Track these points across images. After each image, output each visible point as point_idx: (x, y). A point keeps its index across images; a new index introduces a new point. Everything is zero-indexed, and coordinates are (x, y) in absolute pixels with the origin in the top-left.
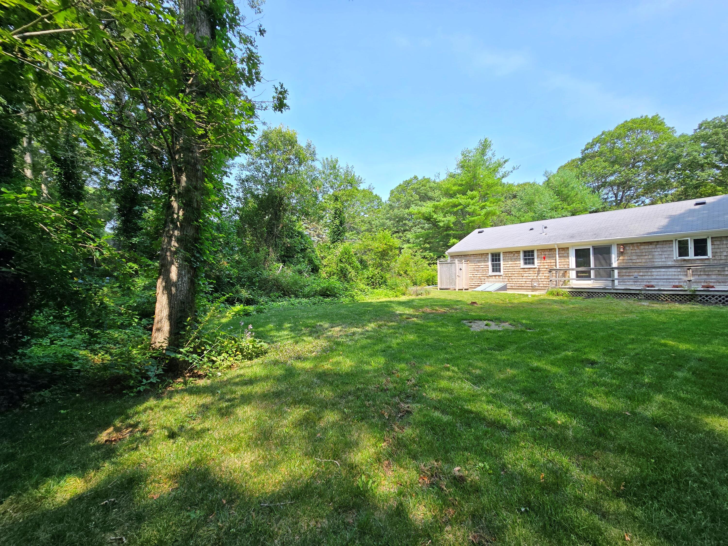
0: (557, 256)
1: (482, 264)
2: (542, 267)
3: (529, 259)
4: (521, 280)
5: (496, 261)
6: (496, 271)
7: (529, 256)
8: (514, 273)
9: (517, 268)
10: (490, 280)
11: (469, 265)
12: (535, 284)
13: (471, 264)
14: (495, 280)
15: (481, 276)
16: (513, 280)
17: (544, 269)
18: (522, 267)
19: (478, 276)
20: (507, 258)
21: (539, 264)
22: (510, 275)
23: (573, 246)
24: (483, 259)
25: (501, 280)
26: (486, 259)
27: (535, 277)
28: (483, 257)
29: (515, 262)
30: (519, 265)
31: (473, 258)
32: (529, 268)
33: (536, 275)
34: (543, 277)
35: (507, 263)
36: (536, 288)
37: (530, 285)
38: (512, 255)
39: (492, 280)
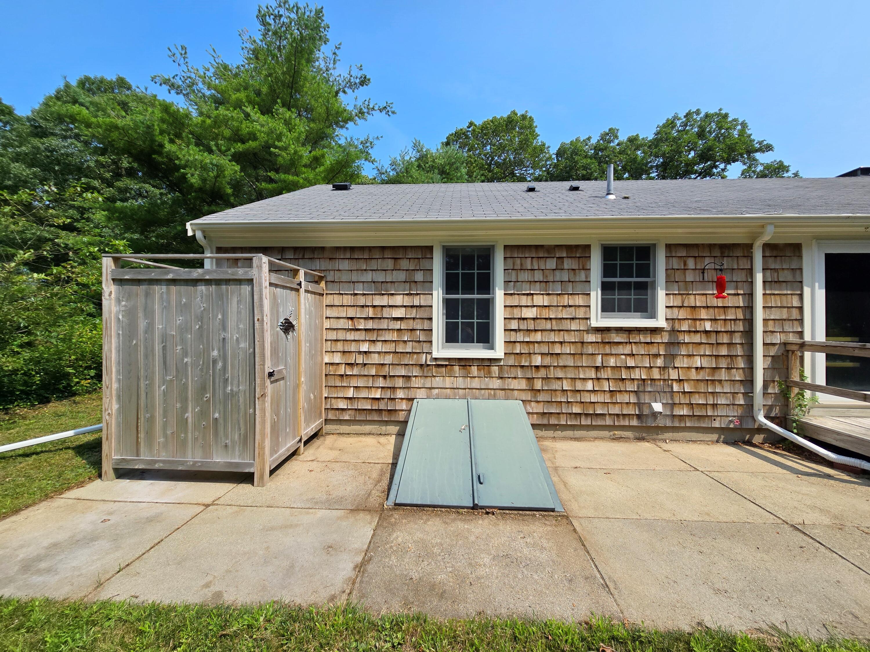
0: (759, 278)
1: (398, 300)
2: (685, 327)
3: (625, 287)
4: (589, 386)
5: (468, 289)
6: (468, 339)
7: (627, 271)
8: (557, 349)
9: (574, 326)
10: (438, 382)
11: (328, 300)
12: (657, 407)
13: (337, 300)
14: (460, 382)
15: (388, 359)
16: (556, 386)
17: (697, 338)
18: (594, 323)
19: (375, 359)
20: (524, 276)
21: (676, 313)
22: (538, 361)
23: (820, 239)
24: (401, 276)
25: (496, 383)
26: (419, 276)
27: (656, 374)
28: (404, 264)
29: (566, 300)
30: (581, 313)
31: (345, 265)
32: (629, 331)
33: (660, 362)
34: (694, 375)
35: (524, 301)
36: (661, 422)
37: (631, 410)
38: (551, 264)
39: (448, 382)
